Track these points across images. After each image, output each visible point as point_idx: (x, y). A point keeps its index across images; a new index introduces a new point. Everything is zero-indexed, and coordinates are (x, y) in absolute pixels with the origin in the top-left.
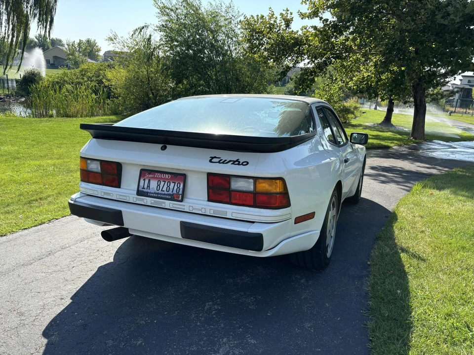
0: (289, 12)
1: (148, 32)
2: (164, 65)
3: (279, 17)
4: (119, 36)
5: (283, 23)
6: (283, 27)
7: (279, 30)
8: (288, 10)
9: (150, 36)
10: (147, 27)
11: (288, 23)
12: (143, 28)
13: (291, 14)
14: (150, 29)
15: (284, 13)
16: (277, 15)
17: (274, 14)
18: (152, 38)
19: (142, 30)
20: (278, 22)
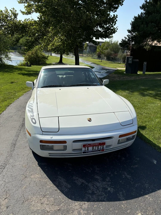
0: (14, 10)
3: (10, 12)
5: (13, 16)
6: (13, 17)
7: (12, 19)
8: (14, 9)
11: (15, 15)
13: (16, 11)
15: (12, 10)
16: (9, 11)
17: (7, 11)
20: (10, 15)
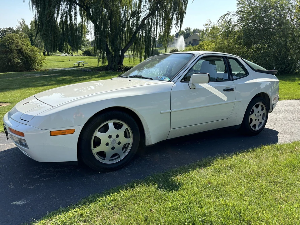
1: (229, 17)
2: (238, 37)
4: (212, 22)
9: (230, 19)
10: (228, 14)
12: (226, 15)
14: (231, 14)
18: (232, 20)
19: (226, 17)
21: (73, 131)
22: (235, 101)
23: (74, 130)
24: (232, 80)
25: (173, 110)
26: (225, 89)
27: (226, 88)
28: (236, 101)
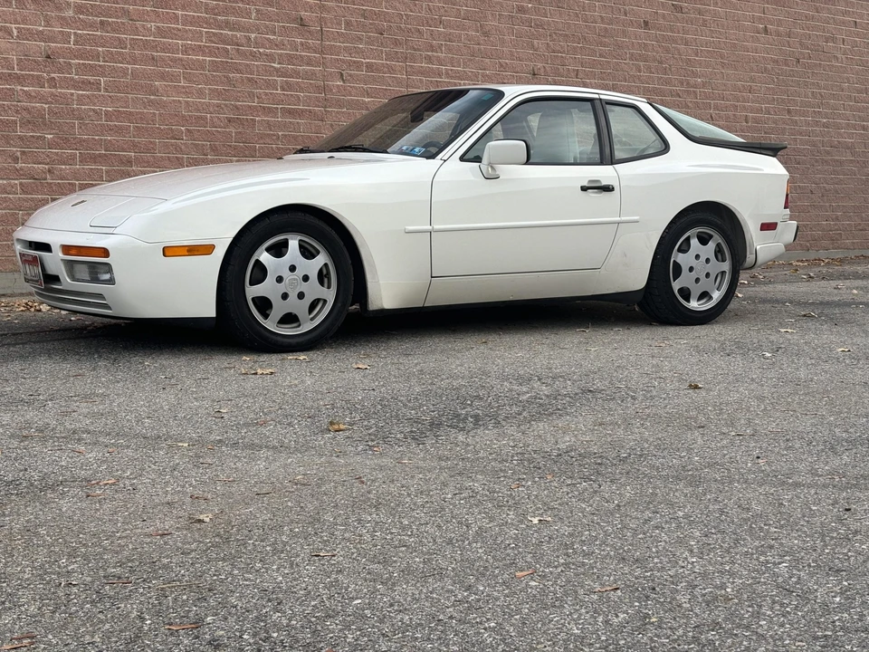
21: (208, 249)
22: (618, 219)
23: (213, 247)
24: (612, 164)
25: (437, 227)
26: (586, 184)
27: (590, 181)
28: (623, 218)
